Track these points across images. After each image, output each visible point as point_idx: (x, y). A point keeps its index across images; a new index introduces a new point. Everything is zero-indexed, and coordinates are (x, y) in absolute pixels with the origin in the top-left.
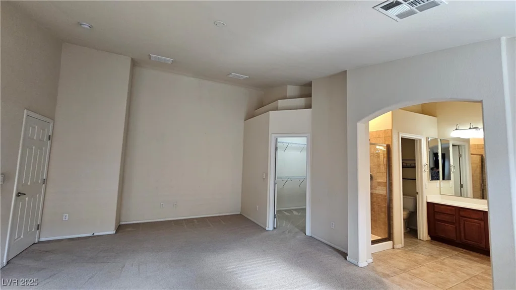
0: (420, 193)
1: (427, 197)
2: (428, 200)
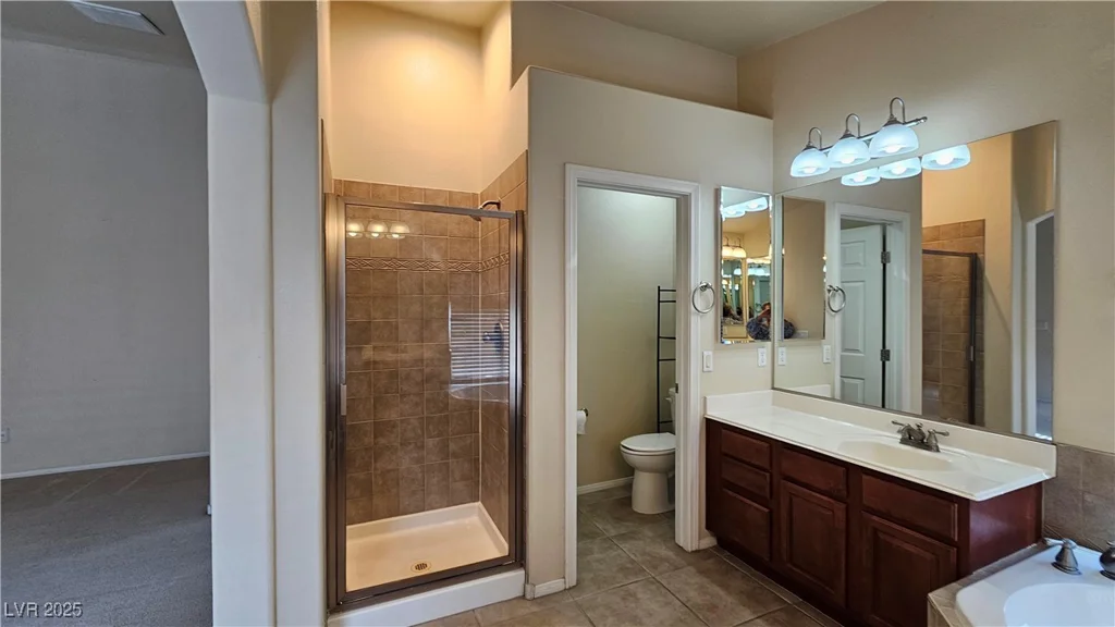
0: (682, 389)
1: (708, 401)
2: (709, 413)
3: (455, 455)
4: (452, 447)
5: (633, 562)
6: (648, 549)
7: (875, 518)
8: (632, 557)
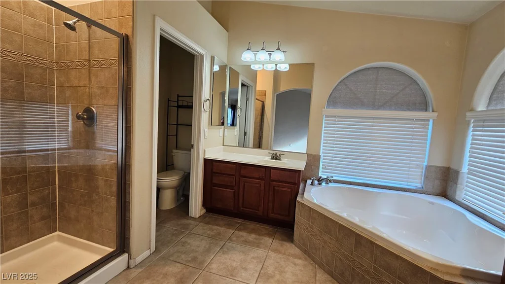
0: (195, 147)
1: (206, 151)
2: (206, 156)
3: (33, 204)
4: (31, 198)
5: (176, 230)
6: (179, 223)
7: (274, 183)
8: (174, 228)
